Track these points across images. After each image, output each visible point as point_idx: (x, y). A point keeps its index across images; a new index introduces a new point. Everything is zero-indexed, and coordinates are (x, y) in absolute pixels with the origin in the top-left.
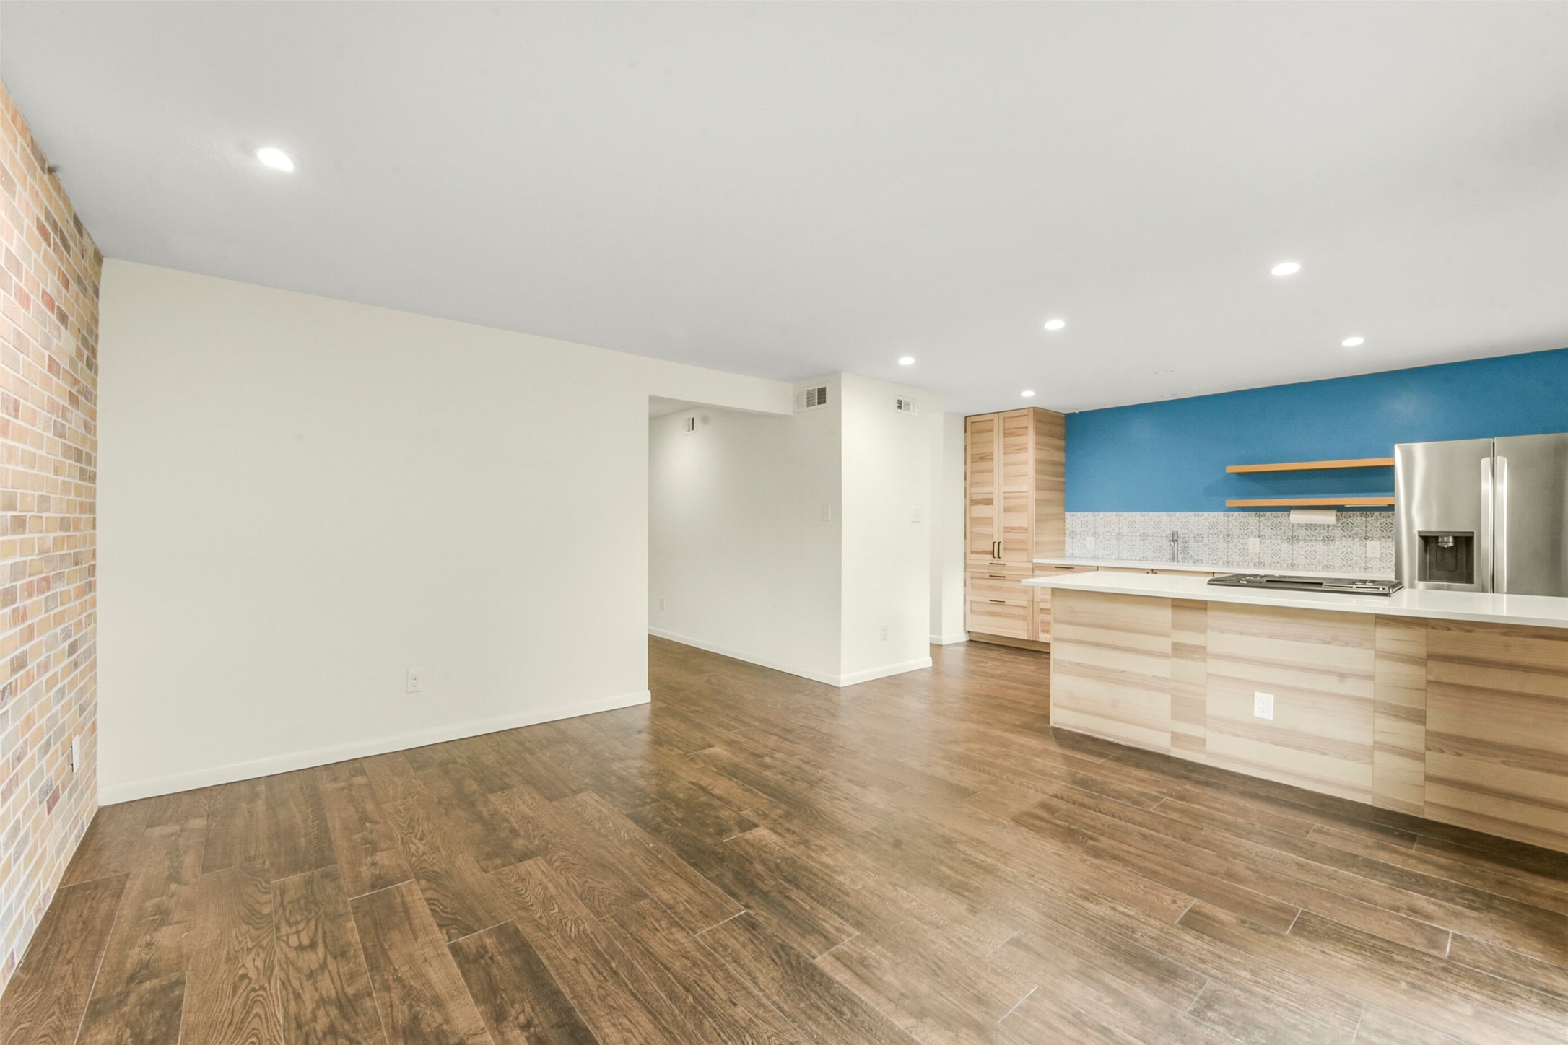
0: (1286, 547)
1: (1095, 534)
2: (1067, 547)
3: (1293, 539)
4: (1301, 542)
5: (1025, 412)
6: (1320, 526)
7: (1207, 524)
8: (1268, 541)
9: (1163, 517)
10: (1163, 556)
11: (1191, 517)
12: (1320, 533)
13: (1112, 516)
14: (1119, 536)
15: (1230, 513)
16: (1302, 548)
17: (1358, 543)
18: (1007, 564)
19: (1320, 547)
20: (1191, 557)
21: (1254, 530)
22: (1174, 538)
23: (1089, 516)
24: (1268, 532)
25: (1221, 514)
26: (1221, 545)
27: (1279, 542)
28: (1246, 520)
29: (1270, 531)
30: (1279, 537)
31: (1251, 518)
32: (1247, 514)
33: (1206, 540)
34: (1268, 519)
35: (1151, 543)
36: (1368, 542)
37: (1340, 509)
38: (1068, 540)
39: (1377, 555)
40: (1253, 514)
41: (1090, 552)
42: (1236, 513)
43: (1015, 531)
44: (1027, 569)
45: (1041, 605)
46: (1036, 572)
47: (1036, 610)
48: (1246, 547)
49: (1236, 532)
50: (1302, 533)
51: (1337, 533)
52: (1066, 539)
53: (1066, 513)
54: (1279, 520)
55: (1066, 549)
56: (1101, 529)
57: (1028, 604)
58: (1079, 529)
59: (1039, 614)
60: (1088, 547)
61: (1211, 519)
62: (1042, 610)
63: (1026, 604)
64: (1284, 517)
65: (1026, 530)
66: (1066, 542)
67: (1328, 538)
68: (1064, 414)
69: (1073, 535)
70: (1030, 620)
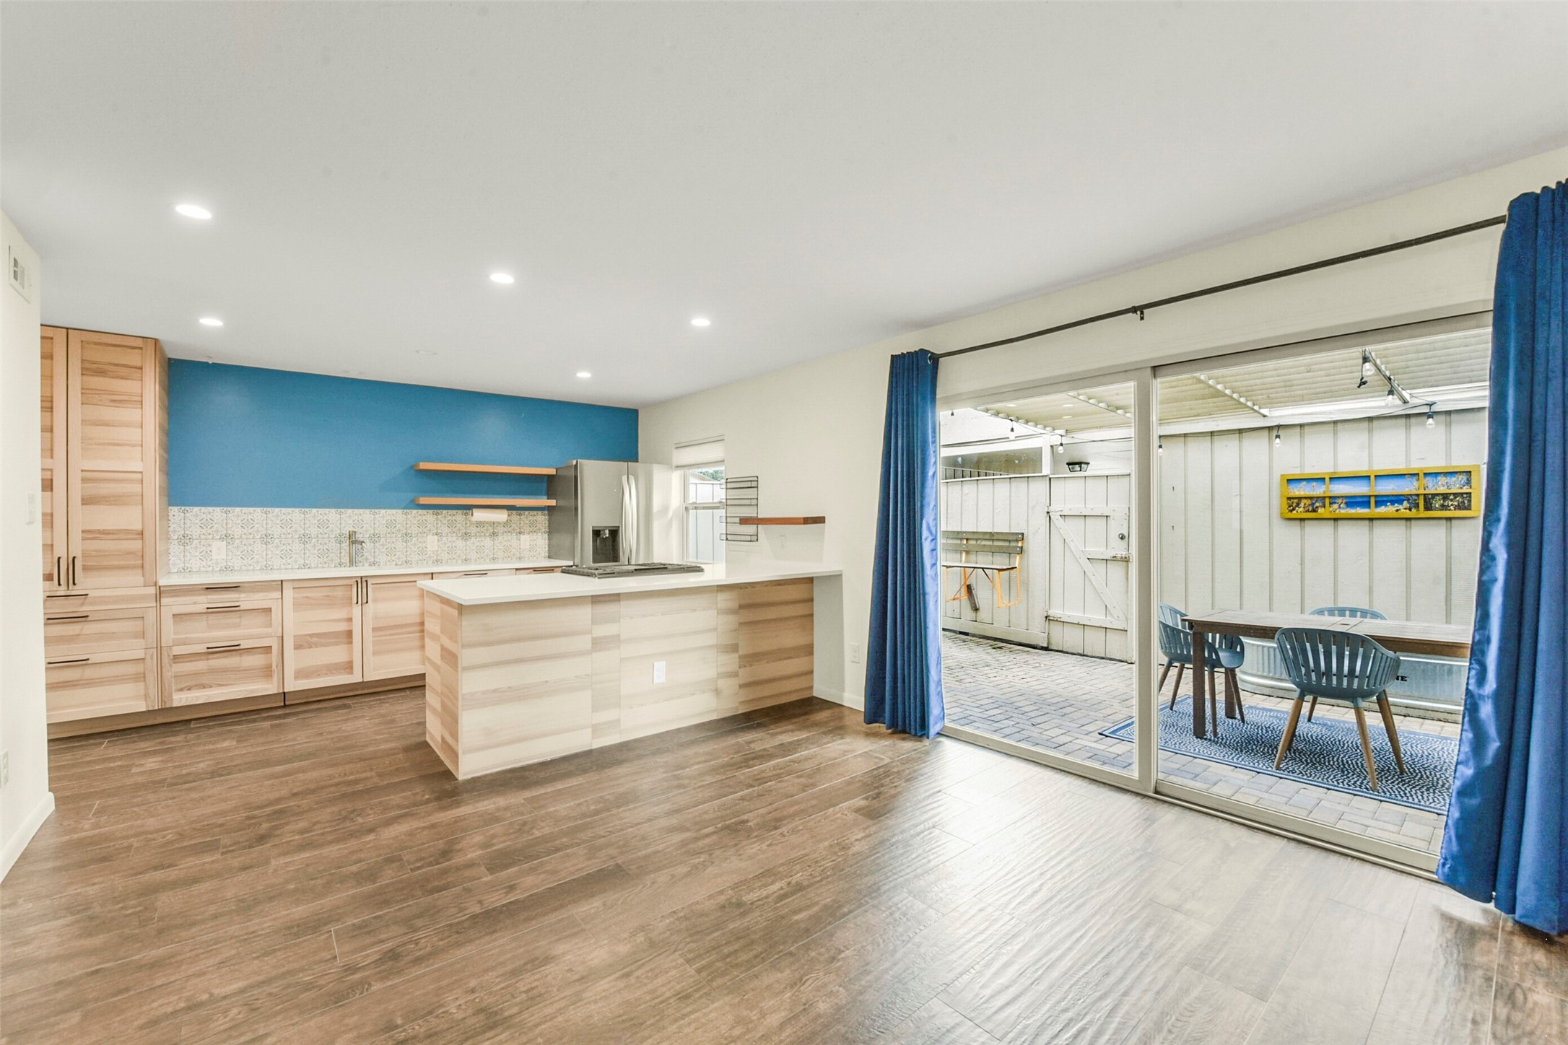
0: (460, 543)
1: (228, 538)
2: (172, 559)
3: (466, 536)
4: (473, 538)
5: (139, 343)
6: (487, 523)
7: (384, 522)
8: (444, 539)
9: (331, 514)
10: (332, 560)
11: (366, 514)
12: (487, 530)
13: (257, 513)
14: (267, 539)
15: (408, 511)
16: (473, 543)
17: (515, 538)
18: (95, 593)
19: (488, 542)
20: (367, 559)
21: (433, 528)
22: (353, 539)
23: (217, 513)
24: (445, 530)
25: (400, 511)
26: (400, 545)
27: (455, 539)
28: (424, 518)
29: (446, 528)
30: (454, 535)
31: (429, 516)
32: (425, 511)
33: (383, 540)
34: (445, 518)
35: (314, 546)
36: (522, 536)
37: (510, 508)
38: (175, 548)
39: (528, 547)
40: (431, 511)
41: (217, 563)
42: (415, 511)
43: (111, 536)
44: (144, 598)
45: (177, 650)
46: (164, 601)
47: (166, 660)
48: (425, 545)
49: (414, 530)
50: (473, 530)
51: (500, 529)
52: (171, 547)
53: (170, 508)
54: (454, 518)
55: (171, 562)
56: (237, 531)
57: (145, 654)
58: (195, 531)
59: (171, 666)
60: (214, 557)
61: (389, 517)
62: (177, 658)
63: (140, 654)
64: (459, 516)
65: (138, 534)
66: (171, 550)
67: (494, 534)
68: (169, 359)
69: (185, 540)
70: (151, 678)
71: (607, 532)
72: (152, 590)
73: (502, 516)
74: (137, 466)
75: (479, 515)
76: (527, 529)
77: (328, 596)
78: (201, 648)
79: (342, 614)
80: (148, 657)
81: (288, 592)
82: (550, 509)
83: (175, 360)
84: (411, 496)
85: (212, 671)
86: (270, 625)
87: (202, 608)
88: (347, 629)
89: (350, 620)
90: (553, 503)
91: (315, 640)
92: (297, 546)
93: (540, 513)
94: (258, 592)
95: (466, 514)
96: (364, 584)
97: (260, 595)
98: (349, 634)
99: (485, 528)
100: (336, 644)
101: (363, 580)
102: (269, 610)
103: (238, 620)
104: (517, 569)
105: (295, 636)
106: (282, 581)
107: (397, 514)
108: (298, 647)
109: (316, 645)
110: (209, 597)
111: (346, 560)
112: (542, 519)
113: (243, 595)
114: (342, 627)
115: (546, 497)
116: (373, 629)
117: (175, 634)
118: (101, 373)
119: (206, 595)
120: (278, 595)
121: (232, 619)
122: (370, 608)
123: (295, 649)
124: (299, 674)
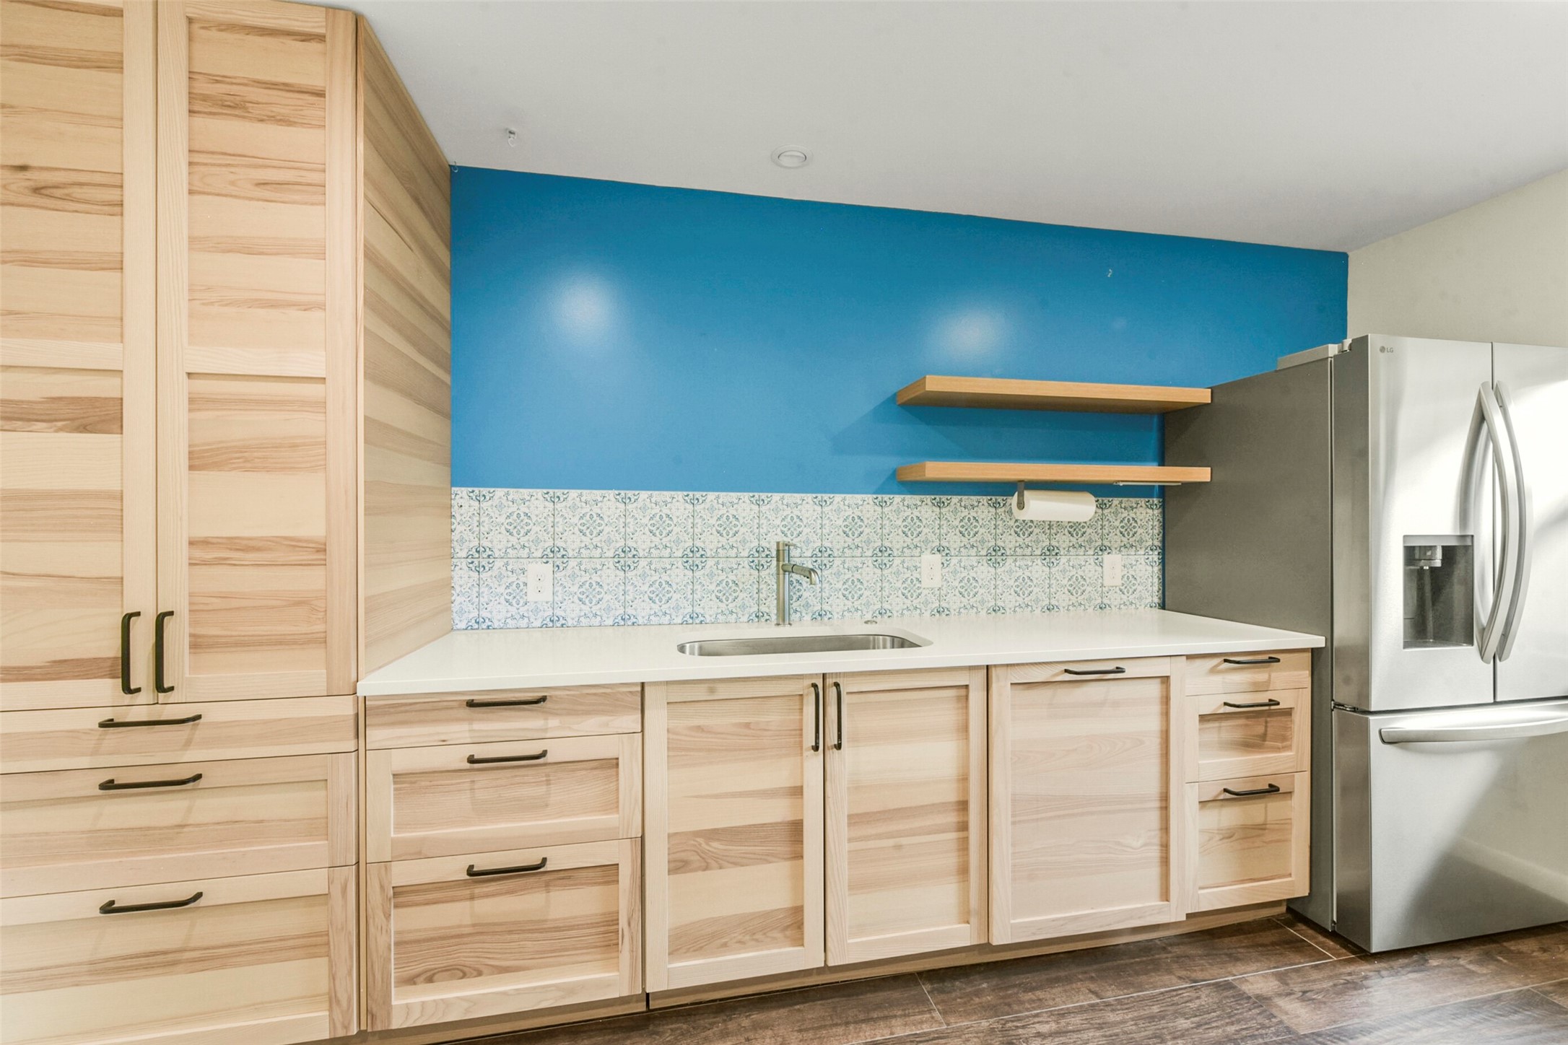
0: (984, 571)
1: (555, 556)
2: (460, 602)
3: (996, 554)
4: (1010, 560)
7: (840, 522)
8: (954, 560)
9: (741, 504)
10: (743, 607)
11: (805, 506)
12: (1037, 541)
13: (608, 502)
14: (626, 558)
15: (886, 497)
16: (1010, 572)
17: (1091, 560)
18: (212, 714)
19: (1038, 569)
20: (807, 605)
21: (931, 537)
22: (783, 561)
23: (535, 501)
24: (954, 541)
25: (869, 498)
26: (869, 573)
27: (974, 560)
28: (916, 512)
29: (958, 538)
30: (973, 552)
31: (923, 508)
32: (915, 499)
33: (838, 562)
34: (955, 512)
36: (1106, 556)
38: (462, 576)
39: (1118, 582)
40: (929, 497)
41: (536, 611)
42: (898, 498)
43: (252, 556)
44: (324, 726)
45: (404, 874)
46: (376, 736)
47: (375, 897)
48: (916, 575)
49: (897, 542)
50: (1009, 541)
51: (1063, 540)
52: (457, 574)
53: (454, 489)
54: (973, 514)
55: (455, 607)
56: (572, 542)
57: (330, 881)
58: (498, 542)
59: (388, 917)
60: (532, 596)
61: (849, 512)
62: (402, 895)
63: (315, 882)
64: (982, 508)
65: (318, 551)
66: (457, 582)
67: (1051, 552)
68: (450, 166)
69: (480, 558)
70: (343, 946)
71: (1439, 554)
72: (346, 707)
73: (1082, 508)
74: (310, 363)
75: (1039, 507)
76: (1115, 539)
77: (747, 725)
78: (454, 869)
79: (777, 774)
80: (336, 892)
81: (657, 717)
82: (1165, 492)
83: (461, 168)
84: (892, 462)
85: (482, 930)
86: (613, 805)
87: (455, 757)
88: (790, 817)
89: (797, 792)
90: (1201, 474)
91: (716, 846)
92: (679, 575)
93: (1142, 501)
94: (588, 713)
95: (995, 505)
96: (832, 692)
97: (591, 724)
98: (796, 829)
99: (1033, 537)
100: (764, 859)
101: (830, 681)
102: (614, 763)
103: (542, 790)
104: (1189, 657)
105: (670, 836)
106: (643, 685)
107: (862, 505)
108: (678, 866)
109: (721, 862)
110: (476, 726)
111: (771, 607)
112: (1147, 516)
113: (553, 722)
114: (778, 812)
115: (1157, 464)
116: (850, 817)
117: (399, 826)
118: (234, 107)
119: (471, 720)
120: (632, 722)
121: (525, 785)
122: (846, 762)
123: (670, 872)
124: (685, 943)
